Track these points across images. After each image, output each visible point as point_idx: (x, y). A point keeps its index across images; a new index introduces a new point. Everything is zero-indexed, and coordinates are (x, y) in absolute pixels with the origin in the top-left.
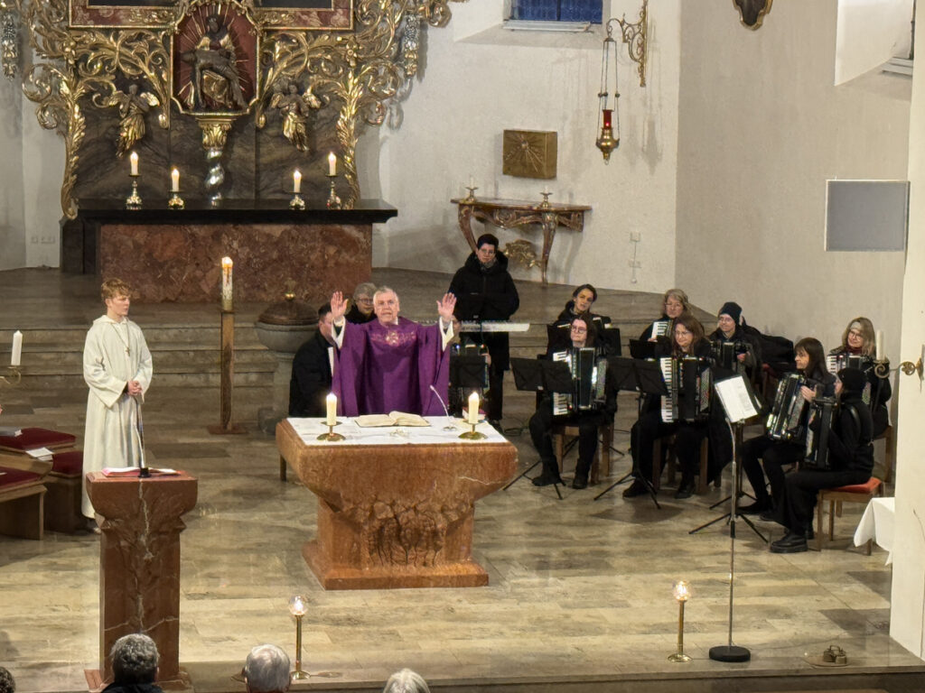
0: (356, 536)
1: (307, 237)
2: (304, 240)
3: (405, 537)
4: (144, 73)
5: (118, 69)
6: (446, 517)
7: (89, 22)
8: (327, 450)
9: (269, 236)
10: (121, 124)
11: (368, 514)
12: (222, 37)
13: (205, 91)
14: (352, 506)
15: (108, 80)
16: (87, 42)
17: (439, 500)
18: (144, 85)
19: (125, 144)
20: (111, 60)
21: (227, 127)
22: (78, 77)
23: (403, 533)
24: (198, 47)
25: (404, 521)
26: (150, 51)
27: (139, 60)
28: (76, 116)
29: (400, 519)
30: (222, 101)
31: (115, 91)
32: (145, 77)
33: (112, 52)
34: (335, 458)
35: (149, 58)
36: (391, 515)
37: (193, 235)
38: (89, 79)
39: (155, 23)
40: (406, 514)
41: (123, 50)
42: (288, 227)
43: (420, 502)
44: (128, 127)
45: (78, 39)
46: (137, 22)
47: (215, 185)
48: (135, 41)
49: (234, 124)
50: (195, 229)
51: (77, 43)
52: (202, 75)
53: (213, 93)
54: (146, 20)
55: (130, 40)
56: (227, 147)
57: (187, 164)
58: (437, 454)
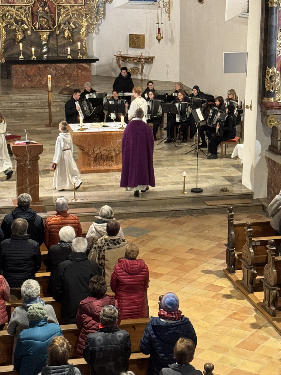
0: (89, 158)
1: (72, 67)
2: (71, 68)
3: (103, 158)
4: (23, 19)
5: (15, 17)
6: (115, 152)
7: (6, 3)
8: (80, 134)
9: (61, 67)
10: (17, 34)
11: (92, 152)
12: (46, 8)
13: (41, 24)
14: (88, 150)
15: (12, 21)
16: (6, 9)
17: (113, 148)
18: (23, 22)
19: (18, 40)
20: (13, 15)
21: (48, 35)
22: (3, 20)
23: (103, 157)
24: (39, 11)
25: (103, 154)
26: (24, 12)
27: (21, 15)
28: (3, 32)
29: (102, 153)
30: (46, 27)
31: (14, 24)
32: (23, 20)
33: (13, 13)
34: (82, 136)
35: (24, 14)
36: (99, 152)
37: (39, 67)
38: (6, 20)
39: (26, 4)
40: (103, 152)
41: (17, 12)
42: (67, 64)
43: (107, 148)
44: (19, 35)
45: (3, 9)
46: (20, 3)
47: (45, 52)
48: (20, 9)
49: (50, 33)
50: (40, 65)
51: (3, 10)
52: (40, 19)
53: (44, 24)
54: (23, 3)
55: (19, 9)
56: (48, 41)
57: (37, 45)
58: (112, 134)
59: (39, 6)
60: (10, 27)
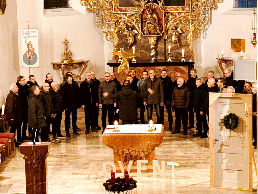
3: (133, 158)
4: (134, 25)
5: (127, 24)
6: (144, 153)
7: (119, 12)
10: (128, 39)
11: (122, 152)
12: (154, 15)
13: (149, 30)
14: (117, 150)
15: (124, 27)
16: (118, 17)
17: (142, 149)
18: (133, 28)
19: (129, 44)
20: (125, 22)
24: (147, 18)
25: (132, 154)
26: (135, 19)
27: (132, 21)
28: (116, 37)
30: (154, 32)
31: (126, 30)
33: (125, 20)
35: (135, 21)
36: (128, 152)
38: (119, 27)
39: (137, 11)
40: (132, 152)
41: (128, 19)
43: (136, 149)
45: (116, 16)
46: (132, 11)
48: (131, 16)
52: (148, 25)
53: (151, 30)
57: (146, 49)
58: (140, 136)
59: (148, 13)
60: (122, 32)
